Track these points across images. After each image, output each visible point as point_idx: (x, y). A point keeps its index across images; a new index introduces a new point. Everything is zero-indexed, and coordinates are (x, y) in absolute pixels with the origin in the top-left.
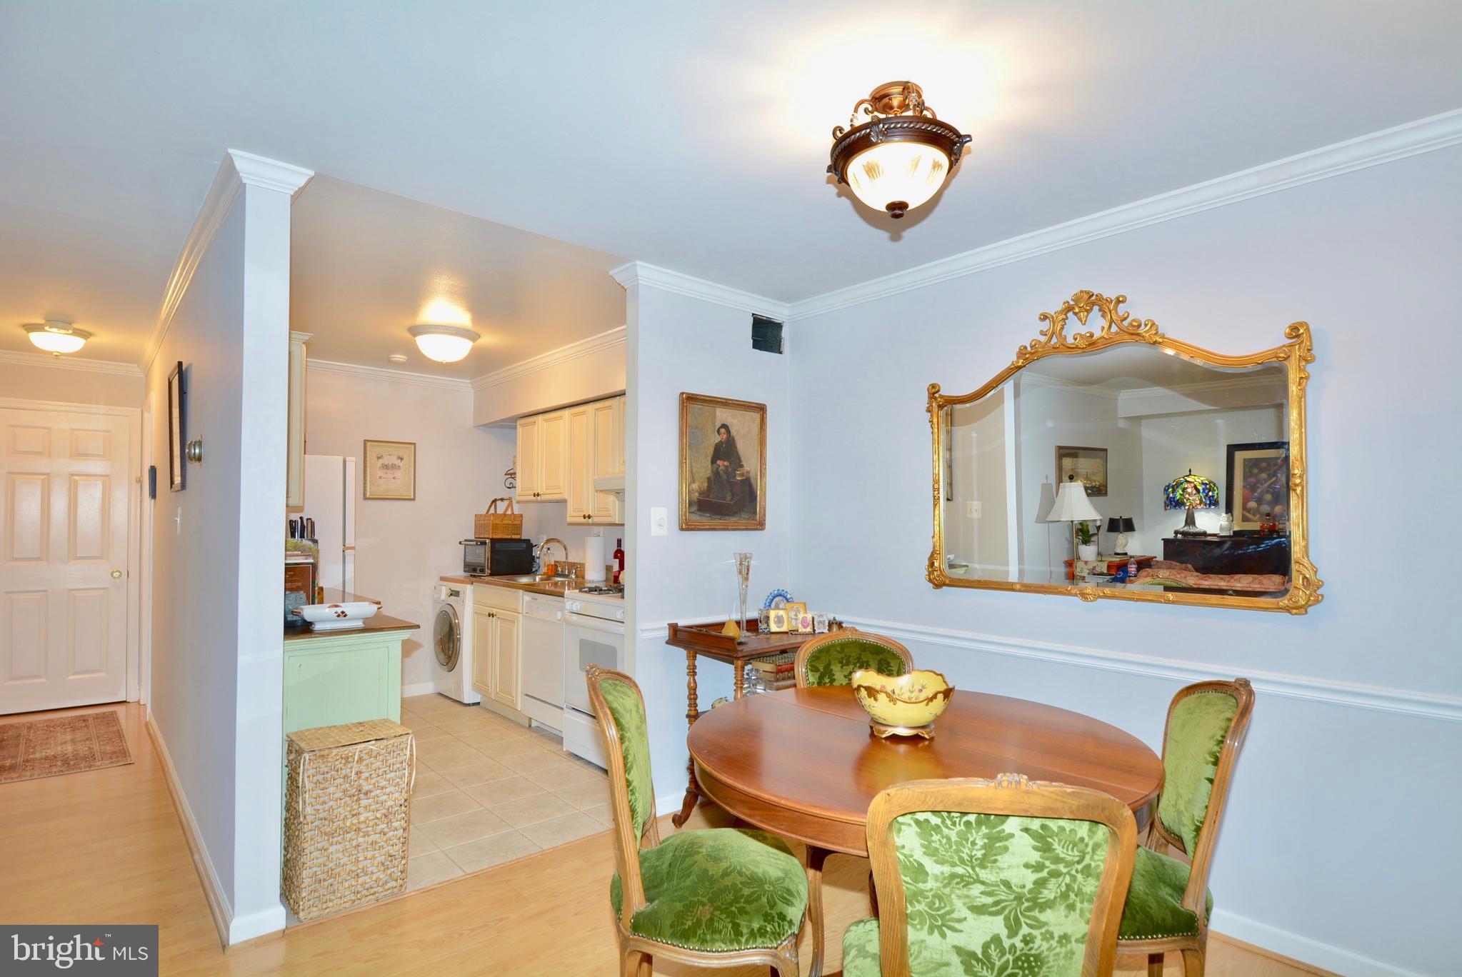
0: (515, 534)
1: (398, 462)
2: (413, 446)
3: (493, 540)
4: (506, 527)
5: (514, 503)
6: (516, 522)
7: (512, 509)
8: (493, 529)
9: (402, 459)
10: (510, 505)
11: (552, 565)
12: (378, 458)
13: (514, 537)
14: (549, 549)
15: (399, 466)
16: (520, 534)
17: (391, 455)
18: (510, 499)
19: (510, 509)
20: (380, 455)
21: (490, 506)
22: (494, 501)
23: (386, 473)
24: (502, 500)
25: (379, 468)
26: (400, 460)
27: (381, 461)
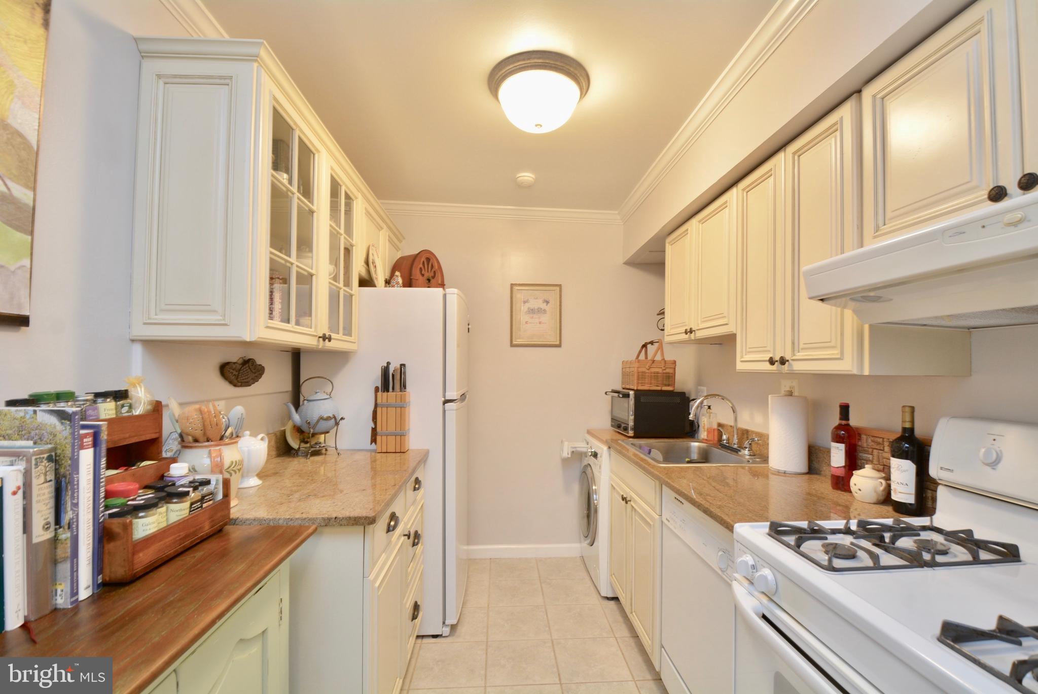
0: (666, 385)
1: (544, 306)
2: (558, 288)
3: (638, 394)
4: (656, 376)
5: (664, 345)
6: (667, 370)
7: (662, 354)
8: (638, 379)
9: (547, 302)
10: (661, 348)
11: (714, 430)
12: (525, 302)
13: (665, 388)
14: (709, 407)
15: (544, 310)
16: (673, 385)
17: (537, 298)
18: (660, 342)
19: (659, 353)
20: (526, 300)
21: (640, 352)
22: (645, 346)
23: (532, 318)
24: (652, 343)
25: (526, 312)
26: (545, 304)
27: (527, 305)
